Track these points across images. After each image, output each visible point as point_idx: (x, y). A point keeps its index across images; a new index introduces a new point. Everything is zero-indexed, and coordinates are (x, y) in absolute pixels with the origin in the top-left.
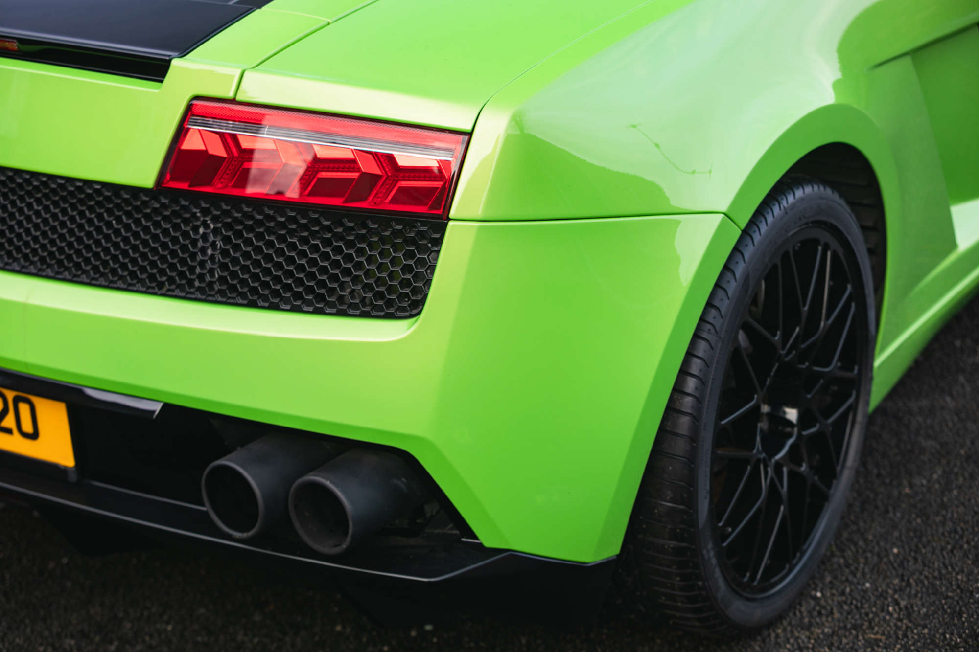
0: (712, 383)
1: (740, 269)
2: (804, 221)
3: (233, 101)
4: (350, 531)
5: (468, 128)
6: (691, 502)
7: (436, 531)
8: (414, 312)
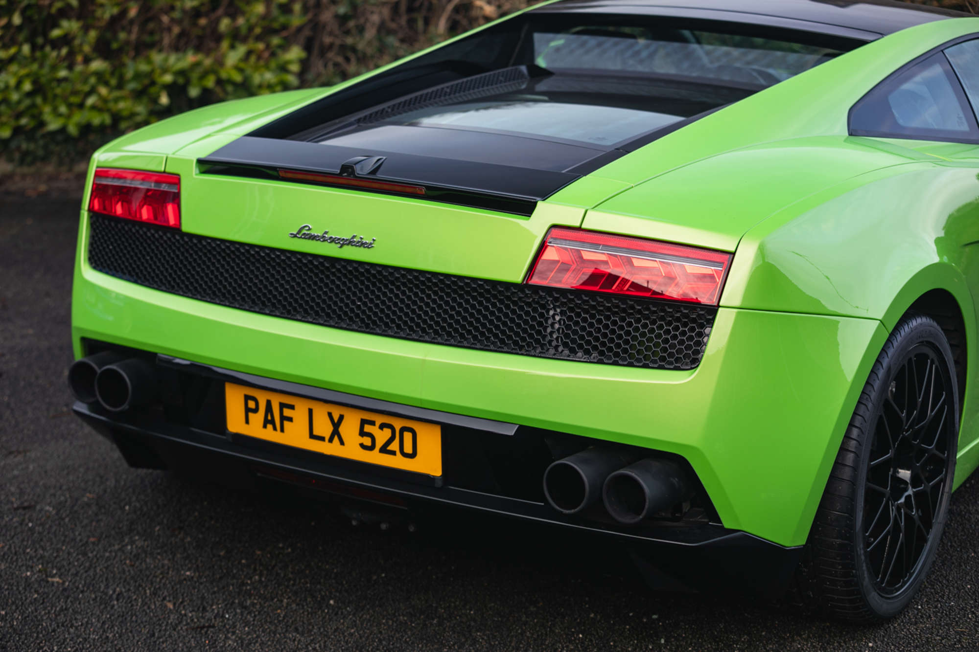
0: (868, 433)
1: (885, 362)
2: (921, 340)
3: (579, 229)
4: (646, 506)
5: (732, 249)
6: (852, 512)
7: (691, 520)
8: (693, 366)
